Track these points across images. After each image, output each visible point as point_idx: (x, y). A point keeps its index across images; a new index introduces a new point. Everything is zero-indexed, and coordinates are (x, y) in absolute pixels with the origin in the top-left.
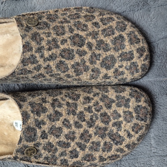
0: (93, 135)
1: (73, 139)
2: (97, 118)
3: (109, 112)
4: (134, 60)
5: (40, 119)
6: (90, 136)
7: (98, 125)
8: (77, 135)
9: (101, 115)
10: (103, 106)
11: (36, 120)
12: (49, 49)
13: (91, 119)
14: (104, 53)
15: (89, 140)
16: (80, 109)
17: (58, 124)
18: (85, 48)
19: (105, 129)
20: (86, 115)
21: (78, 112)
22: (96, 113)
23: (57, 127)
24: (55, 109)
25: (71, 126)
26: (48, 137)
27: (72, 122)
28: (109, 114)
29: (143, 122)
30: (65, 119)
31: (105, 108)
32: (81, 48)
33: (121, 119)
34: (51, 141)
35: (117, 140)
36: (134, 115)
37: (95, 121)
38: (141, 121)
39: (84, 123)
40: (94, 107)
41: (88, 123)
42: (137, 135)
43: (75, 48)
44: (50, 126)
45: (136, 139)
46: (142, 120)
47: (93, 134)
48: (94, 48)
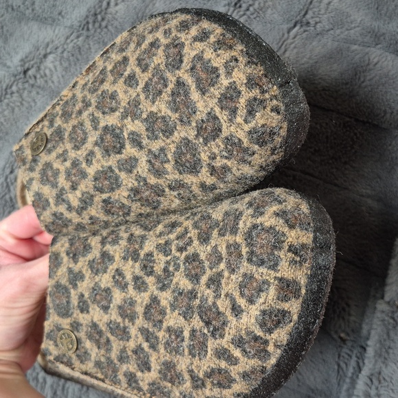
0: (168, 311)
1: (132, 318)
2: (177, 268)
3: (203, 251)
4: (225, 132)
5: (76, 268)
6: (163, 312)
7: (177, 283)
8: (140, 310)
9: (187, 258)
10: (193, 239)
11: (70, 271)
12: (74, 188)
13: (166, 270)
14: (168, 141)
15: (161, 322)
16: (149, 246)
17: (105, 280)
18: (130, 150)
19: (192, 294)
20: (157, 261)
21: (142, 254)
22: (178, 254)
23: (103, 286)
24: (104, 249)
25: (126, 285)
26: (90, 309)
27: (129, 277)
28: (203, 256)
29: (263, 270)
30: (117, 270)
31: (196, 243)
32: (123, 155)
33: (222, 266)
34: (95, 320)
35: (214, 322)
36: (244, 250)
37: (173, 275)
38: (259, 266)
39: (150, 280)
40: (176, 242)
41: (159, 279)
42: (254, 307)
43: (113, 161)
44: (92, 285)
45: (253, 320)
46: (262, 263)
47: (168, 307)
48: (145, 142)
